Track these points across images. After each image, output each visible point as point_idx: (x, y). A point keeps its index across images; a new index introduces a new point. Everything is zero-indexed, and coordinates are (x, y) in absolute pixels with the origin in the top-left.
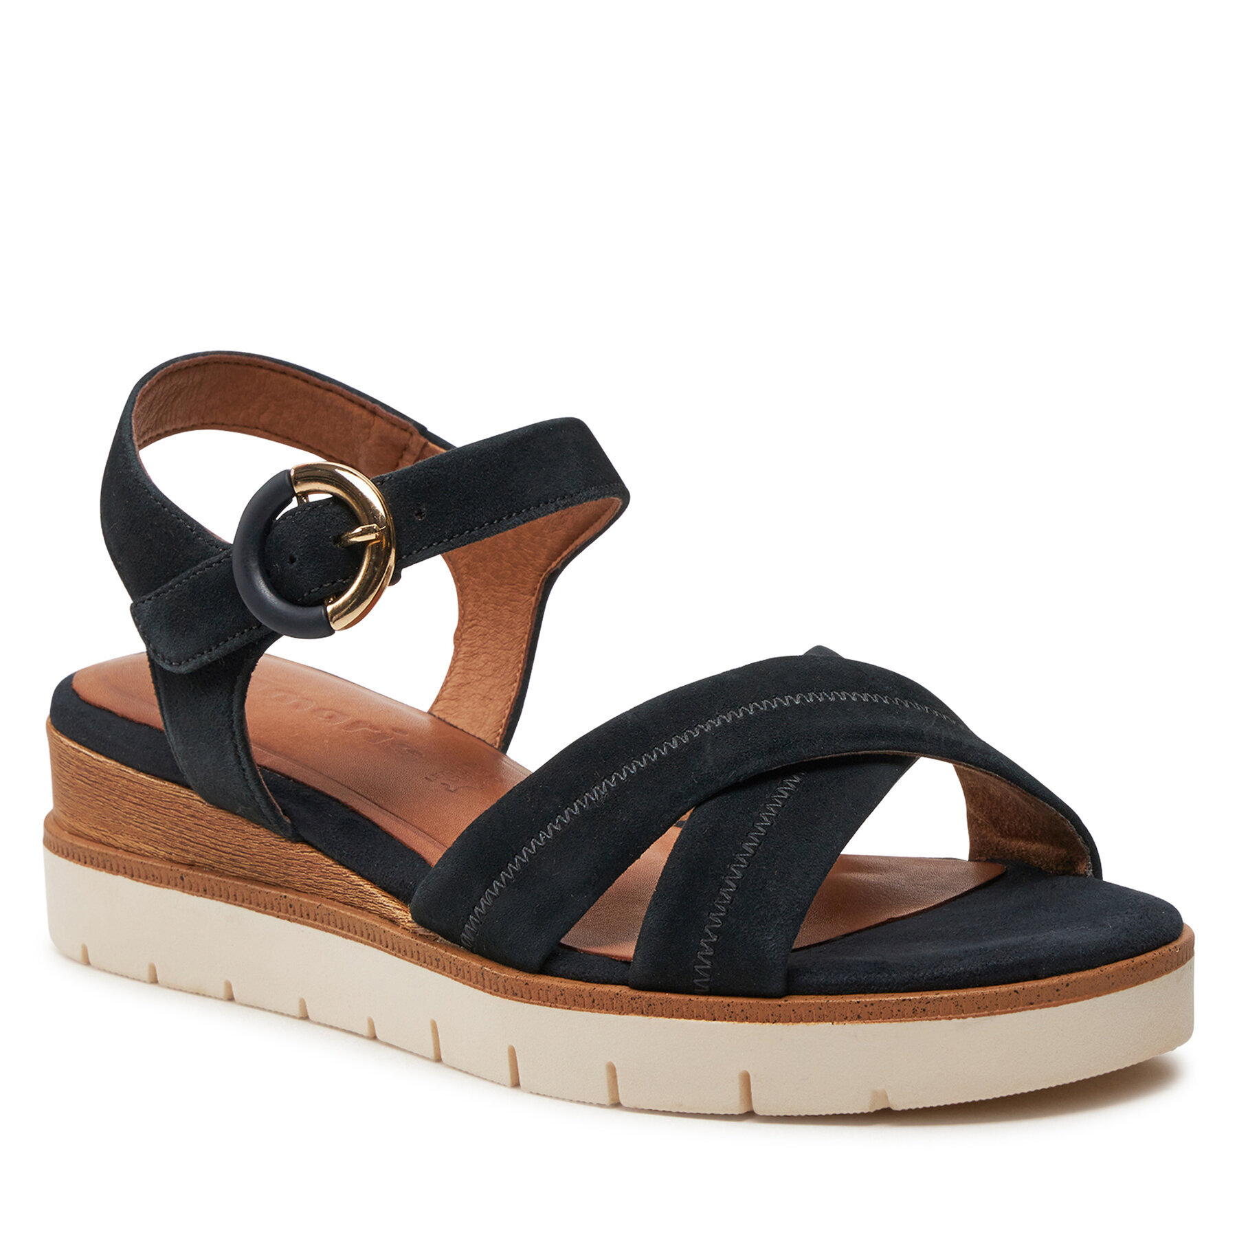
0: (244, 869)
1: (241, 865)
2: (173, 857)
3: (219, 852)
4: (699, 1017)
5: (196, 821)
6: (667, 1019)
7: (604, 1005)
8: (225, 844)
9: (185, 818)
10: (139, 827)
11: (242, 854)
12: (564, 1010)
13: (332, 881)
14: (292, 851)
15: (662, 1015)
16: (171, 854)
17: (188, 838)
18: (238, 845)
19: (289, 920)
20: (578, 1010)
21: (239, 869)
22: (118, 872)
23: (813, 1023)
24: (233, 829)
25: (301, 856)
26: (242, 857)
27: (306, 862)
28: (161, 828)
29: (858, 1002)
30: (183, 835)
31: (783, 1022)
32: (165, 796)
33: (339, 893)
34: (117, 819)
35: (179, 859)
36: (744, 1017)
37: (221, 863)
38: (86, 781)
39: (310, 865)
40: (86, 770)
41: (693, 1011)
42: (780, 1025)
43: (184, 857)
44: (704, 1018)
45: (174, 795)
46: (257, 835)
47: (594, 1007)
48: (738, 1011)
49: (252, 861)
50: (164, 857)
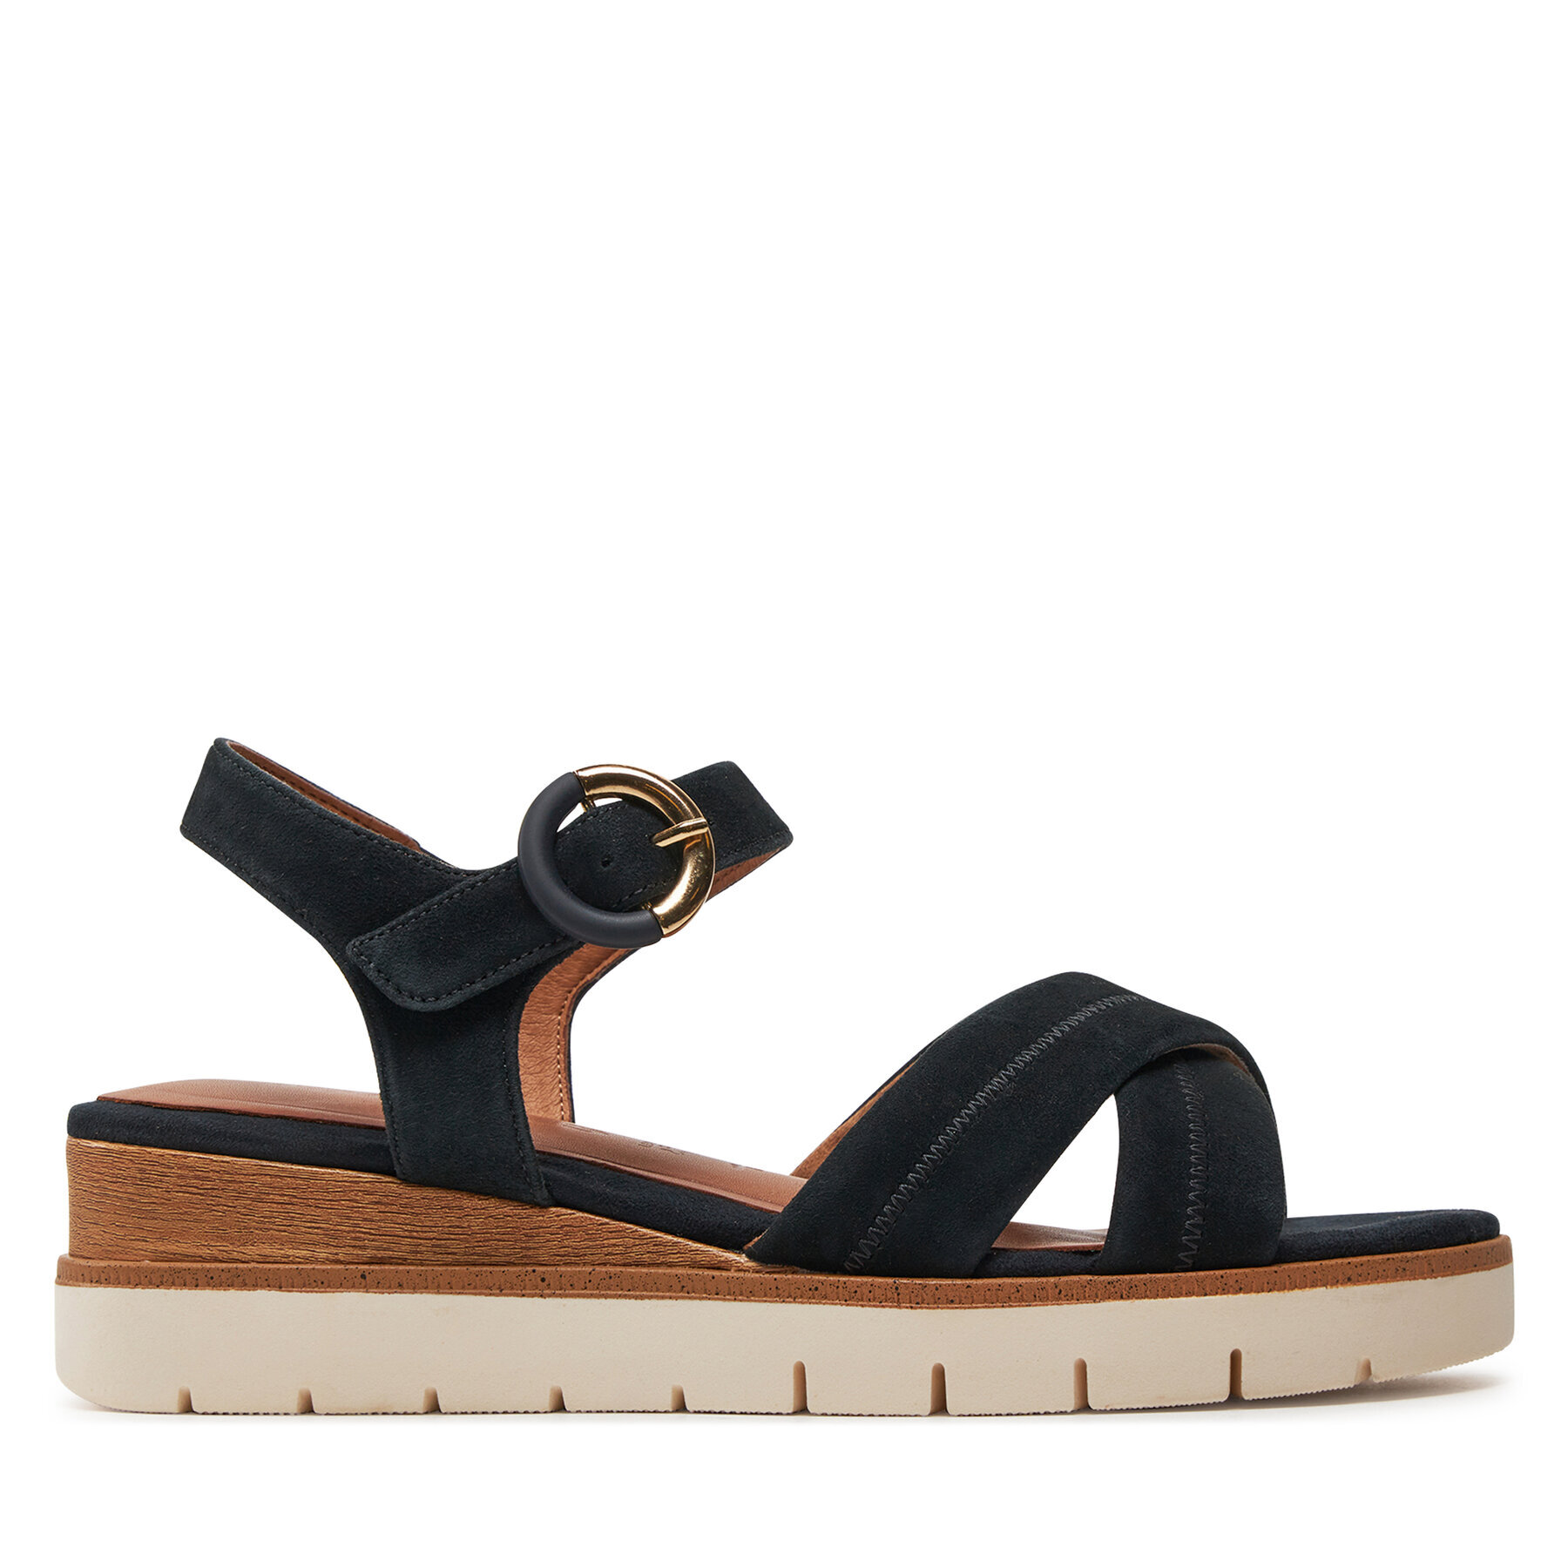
0: (455, 1254)
1: (450, 1251)
2: (341, 1257)
3: (415, 1240)
4: (1189, 1294)
5: (383, 1208)
6: (1152, 1300)
7: (1073, 1295)
8: (427, 1229)
9: (363, 1207)
10: (285, 1231)
11: (452, 1237)
12: (1022, 1308)
13: (605, 1242)
14: (541, 1218)
15: (1146, 1297)
16: (337, 1254)
17: (368, 1230)
18: (450, 1227)
19: (541, 1296)
20: (1040, 1305)
21: (445, 1256)
22: (255, 1286)
23: (1307, 1289)
24: (442, 1208)
25: (555, 1221)
26: (453, 1240)
27: (562, 1227)
28: (322, 1225)
29: (1349, 1263)
30: (358, 1229)
31: (1278, 1290)
32: (335, 1186)
33: (617, 1254)
34: (245, 1228)
35: (349, 1258)
36: (1237, 1289)
37: (418, 1252)
38: (195, 1190)
39: (568, 1230)
40: (197, 1177)
41: (1181, 1288)
42: (1276, 1293)
43: (358, 1255)
44: (1193, 1294)
45: (350, 1182)
46: (483, 1209)
47: (1060, 1299)
48: (1231, 1282)
49: (468, 1243)
50: (327, 1260)
